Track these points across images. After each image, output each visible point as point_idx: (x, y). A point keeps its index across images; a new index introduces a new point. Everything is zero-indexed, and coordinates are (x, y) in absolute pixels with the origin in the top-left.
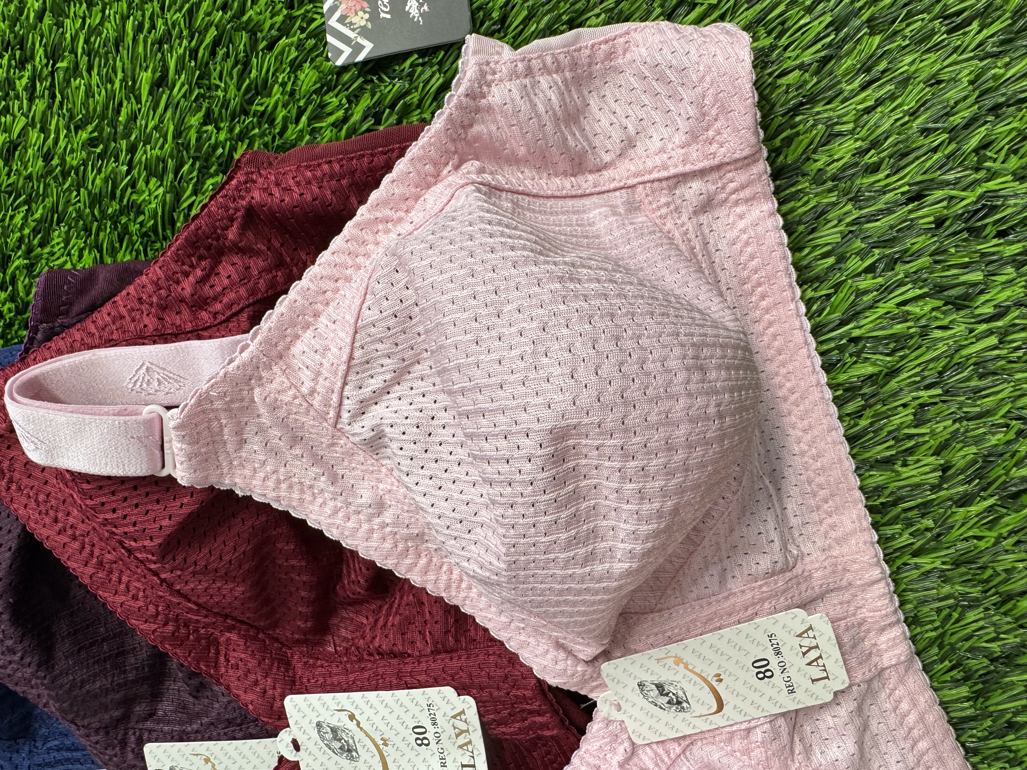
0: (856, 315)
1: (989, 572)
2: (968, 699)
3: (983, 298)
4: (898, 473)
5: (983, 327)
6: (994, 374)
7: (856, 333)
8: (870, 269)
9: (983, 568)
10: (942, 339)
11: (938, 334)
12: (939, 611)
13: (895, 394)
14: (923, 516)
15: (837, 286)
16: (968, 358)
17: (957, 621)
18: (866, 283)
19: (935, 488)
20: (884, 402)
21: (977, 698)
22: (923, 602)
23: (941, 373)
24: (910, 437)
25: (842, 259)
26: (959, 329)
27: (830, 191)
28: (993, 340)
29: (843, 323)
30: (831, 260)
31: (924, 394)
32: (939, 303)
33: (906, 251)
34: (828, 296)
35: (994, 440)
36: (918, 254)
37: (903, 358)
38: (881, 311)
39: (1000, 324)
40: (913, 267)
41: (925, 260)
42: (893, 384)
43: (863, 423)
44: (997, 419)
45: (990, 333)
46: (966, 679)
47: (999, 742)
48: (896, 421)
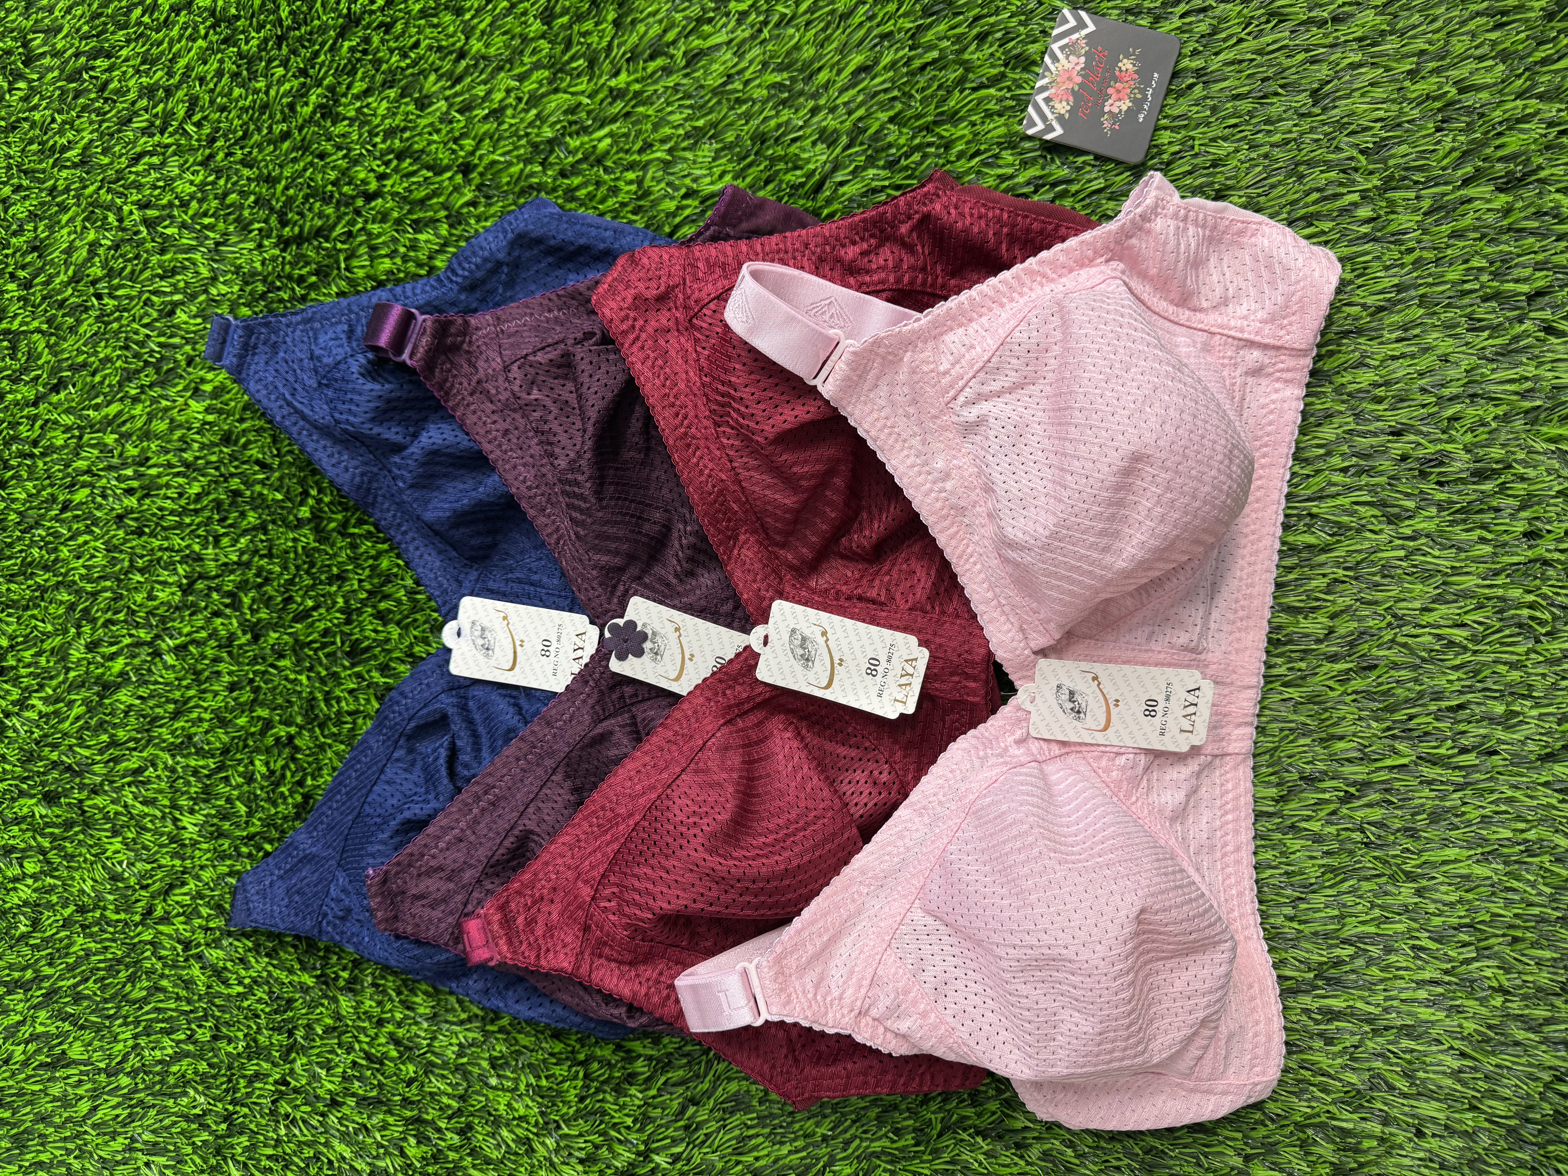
0: (1321, 498)
1: (1327, 715)
2: (1273, 799)
3: (1407, 522)
4: (1298, 622)
5: (1400, 542)
6: (1392, 577)
7: (1315, 510)
8: (1344, 470)
9: (1325, 710)
10: (1369, 539)
11: (1369, 535)
12: (1282, 730)
13: (1321, 565)
14: (1301, 660)
15: (1318, 472)
16: (1380, 559)
17: (1292, 742)
18: (1338, 478)
19: (1319, 641)
20: (1312, 568)
21: (1277, 801)
22: (1275, 720)
23: (1358, 563)
24: (1318, 599)
25: (1329, 454)
26: (1383, 537)
27: (1343, 402)
28: (1402, 553)
29: (1308, 500)
30: (1322, 451)
31: (1341, 572)
32: (1379, 514)
33: (1374, 468)
34: (1308, 476)
35: (1371, 623)
36: (1381, 474)
37: (1338, 542)
38: (1338, 502)
39: (1412, 544)
40: (1374, 481)
41: (1383, 480)
42: (1323, 558)
43: (1291, 577)
44: (1380, 610)
45: (1402, 547)
46: (1278, 785)
47: (1280, 836)
48: (1314, 583)
